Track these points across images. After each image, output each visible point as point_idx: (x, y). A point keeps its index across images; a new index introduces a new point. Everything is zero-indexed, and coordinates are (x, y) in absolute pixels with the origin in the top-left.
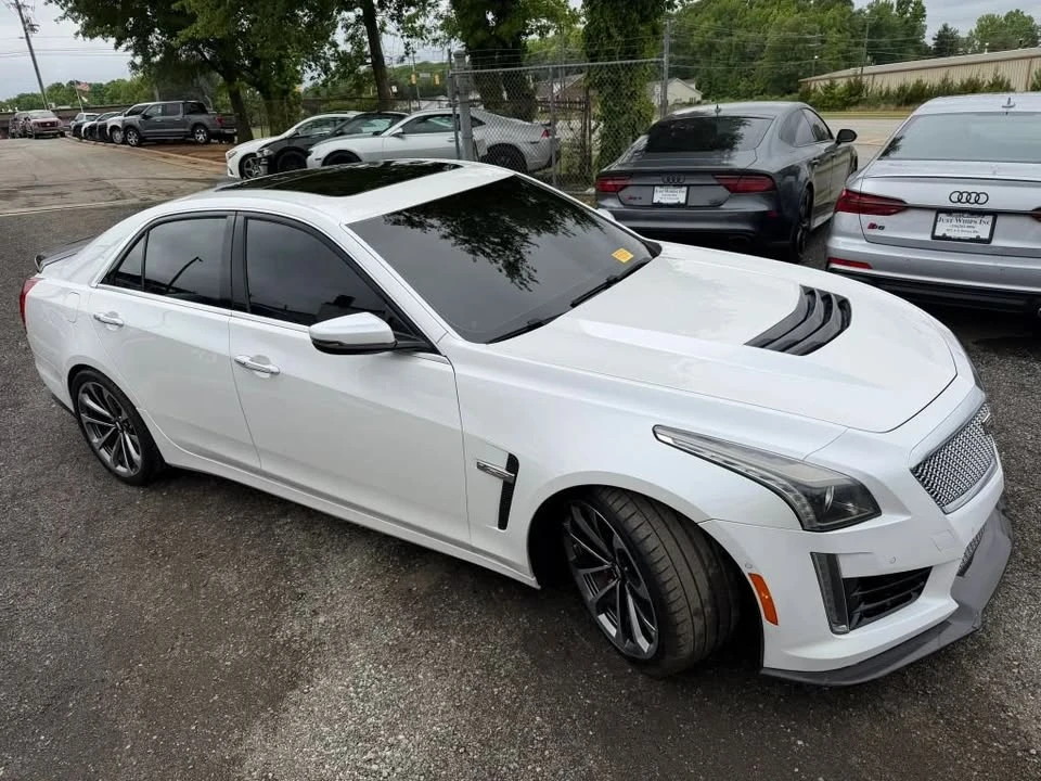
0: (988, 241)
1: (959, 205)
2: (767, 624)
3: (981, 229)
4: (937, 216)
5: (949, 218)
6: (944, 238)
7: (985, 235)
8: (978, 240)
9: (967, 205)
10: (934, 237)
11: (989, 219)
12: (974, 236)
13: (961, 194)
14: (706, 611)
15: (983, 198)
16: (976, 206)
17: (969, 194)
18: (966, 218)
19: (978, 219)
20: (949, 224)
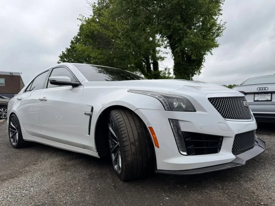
0: (271, 101)
1: (260, 91)
2: (156, 148)
3: (268, 97)
4: (254, 95)
5: (258, 95)
6: (257, 101)
7: (269, 99)
8: (267, 101)
9: (262, 91)
10: (255, 101)
11: (270, 94)
12: (266, 99)
13: (260, 88)
14: (136, 144)
15: (267, 89)
16: (265, 91)
17: (263, 88)
18: (263, 95)
19: (267, 95)
20: (258, 97)
